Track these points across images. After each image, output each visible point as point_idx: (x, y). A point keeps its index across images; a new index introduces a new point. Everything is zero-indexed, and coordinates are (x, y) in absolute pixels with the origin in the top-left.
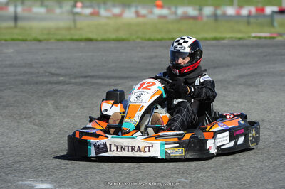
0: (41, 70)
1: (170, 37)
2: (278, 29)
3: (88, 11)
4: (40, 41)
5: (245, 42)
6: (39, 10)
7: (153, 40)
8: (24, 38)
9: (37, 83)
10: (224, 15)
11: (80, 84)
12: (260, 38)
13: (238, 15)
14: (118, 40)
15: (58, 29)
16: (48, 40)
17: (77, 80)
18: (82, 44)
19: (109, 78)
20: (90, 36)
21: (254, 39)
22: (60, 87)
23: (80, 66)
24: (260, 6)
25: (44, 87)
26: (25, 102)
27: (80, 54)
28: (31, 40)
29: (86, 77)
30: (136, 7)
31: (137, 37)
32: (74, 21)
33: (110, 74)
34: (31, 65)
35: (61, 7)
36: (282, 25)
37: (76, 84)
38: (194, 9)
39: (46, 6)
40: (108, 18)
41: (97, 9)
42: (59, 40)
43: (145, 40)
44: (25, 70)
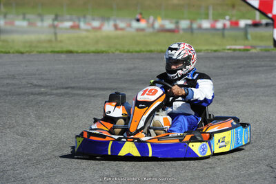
0: (24, 82)
1: (149, 48)
2: (251, 42)
3: (68, 24)
4: (22, 53)
5: (220, 54)
6: (21, 23)
7: (132, 52)
8: (7, 50)
9: (19, 94)
10: (200, 28)
11: (61, 95)
12: (235, 50)
13: (213, 28)
14: (97, 53)
15: (39, 42)
16: (30, 52)
17: (58, 91)
18: (63, 56)
19: (89, 89)
20: (71, 48)
21: (229, 51)
22: (42, 98)
23: (61, 77)
24: (234, 19)
25: (27, 98)
26: (8, 113)
27: (62, 66)
28: (13, 53)
29: (67, 88)
30: (115, 20)
31: (117, 50)
32: (55, 34)
33: (90, 85)
34: (13, 77)
35: (42, 20)
36: (255, 38)
37: (57, 95)
38: (171, 23)
39: (28, 20)
40: (87, 31)
41: (77, 23)
42: (41, 52)
43: (124, 52)
44: (8, 81)
